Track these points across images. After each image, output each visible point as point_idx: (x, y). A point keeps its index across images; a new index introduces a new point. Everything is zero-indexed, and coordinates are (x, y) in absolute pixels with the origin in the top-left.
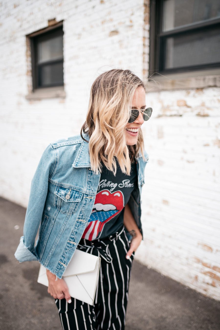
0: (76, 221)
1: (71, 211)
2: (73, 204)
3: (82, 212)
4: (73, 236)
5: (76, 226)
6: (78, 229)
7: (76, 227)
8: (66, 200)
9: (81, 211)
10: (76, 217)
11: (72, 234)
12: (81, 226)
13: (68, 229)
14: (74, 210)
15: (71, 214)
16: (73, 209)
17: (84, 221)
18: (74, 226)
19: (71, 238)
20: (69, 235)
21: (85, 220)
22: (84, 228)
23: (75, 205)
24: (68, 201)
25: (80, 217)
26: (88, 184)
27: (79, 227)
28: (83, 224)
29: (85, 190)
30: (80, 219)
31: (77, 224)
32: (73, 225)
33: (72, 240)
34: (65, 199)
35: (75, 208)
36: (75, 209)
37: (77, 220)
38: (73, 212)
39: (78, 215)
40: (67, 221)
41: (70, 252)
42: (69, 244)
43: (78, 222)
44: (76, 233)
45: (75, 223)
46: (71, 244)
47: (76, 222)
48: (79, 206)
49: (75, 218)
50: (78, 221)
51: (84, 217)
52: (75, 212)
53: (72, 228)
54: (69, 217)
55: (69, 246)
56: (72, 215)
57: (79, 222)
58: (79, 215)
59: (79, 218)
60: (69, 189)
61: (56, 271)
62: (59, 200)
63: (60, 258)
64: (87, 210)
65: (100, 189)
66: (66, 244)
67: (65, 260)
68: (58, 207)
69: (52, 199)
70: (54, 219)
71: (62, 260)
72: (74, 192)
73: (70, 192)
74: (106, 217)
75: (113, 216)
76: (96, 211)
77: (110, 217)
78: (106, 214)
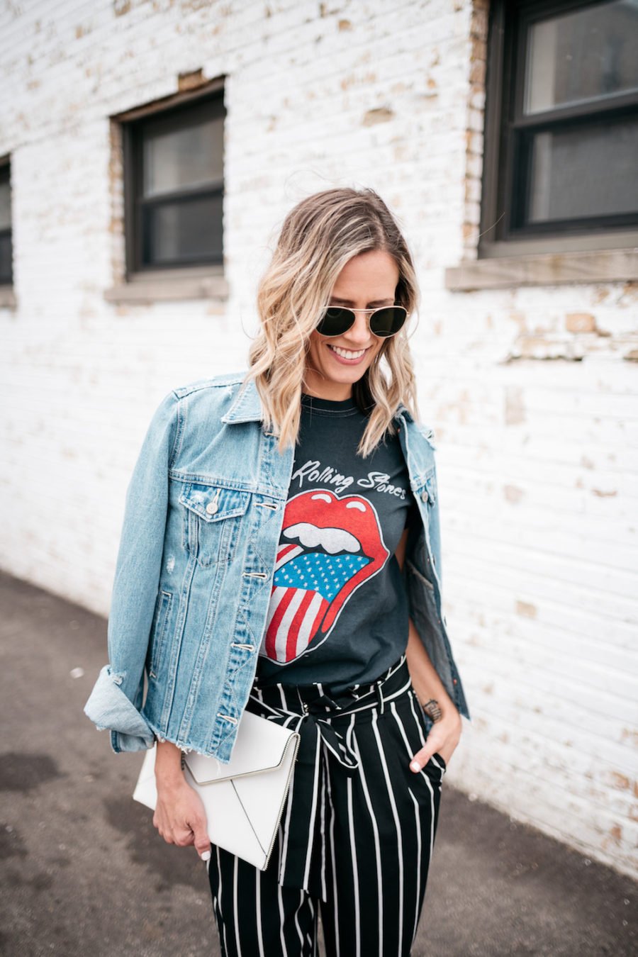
0: (242, 580)
1: (224, 550)
2: (228, 528)
3: (252, 550)
4: (241, 627)
5: (245, 594)
6: (252, 603)
7: (247, 598)
9: (250, 547)
10: (240, 567)
11: (240, 619)
12: (259, 591)
13: (226, 607)
14: (232, 546)
16: (229, 543)
17: (264, 576)
18: (240, 593)
19: (239, 633)
20: (231, 626)
21: (267, 573)
23: (232, 529)
25: (251, 564)
26: (263, 469)
27: (254, 595)
28: (262, 584)
29: (255, 483)
30: (252, 571)
31: (247, 588)
32: (236, 595)
33: (240, 638)
34: (205, 515)
35: (233, 539)
36: (234, 543)
37: (244, 573)
38: (229, 555)
39: (245, 559)
40: (218, 585)
41: (242, 677)
42: (236, 652)
43: (248, 582)
44: (249, 613)
46: (241, 653)
47: (242, 583)
48: (242, 532)
49: (238, 572)
50: (247, 578)
51: (260, 565)
52: (234, 553)
53: (237, 602)
54: (224, 574)
55: (237, 657)
56: (229, 564)
57: (251, 579)
58: (248, 560)
59: (249, 569)
60: (215, 488)
61: (215, 746)
62: (192, 523)
63: (218, 704)
64: (264, 542)
65: (304, 485)
66: (228, 655)
67: (232, 704)
68: (192, 548)
69: (177, 526)
70: (185, 592)
71: (223, 707)
72: (229, 494)
73: (216, 498)
74: (336, 580)
75: (356, 578)
76: (302, 550)
77: (347, 579)
78: (335, 567)
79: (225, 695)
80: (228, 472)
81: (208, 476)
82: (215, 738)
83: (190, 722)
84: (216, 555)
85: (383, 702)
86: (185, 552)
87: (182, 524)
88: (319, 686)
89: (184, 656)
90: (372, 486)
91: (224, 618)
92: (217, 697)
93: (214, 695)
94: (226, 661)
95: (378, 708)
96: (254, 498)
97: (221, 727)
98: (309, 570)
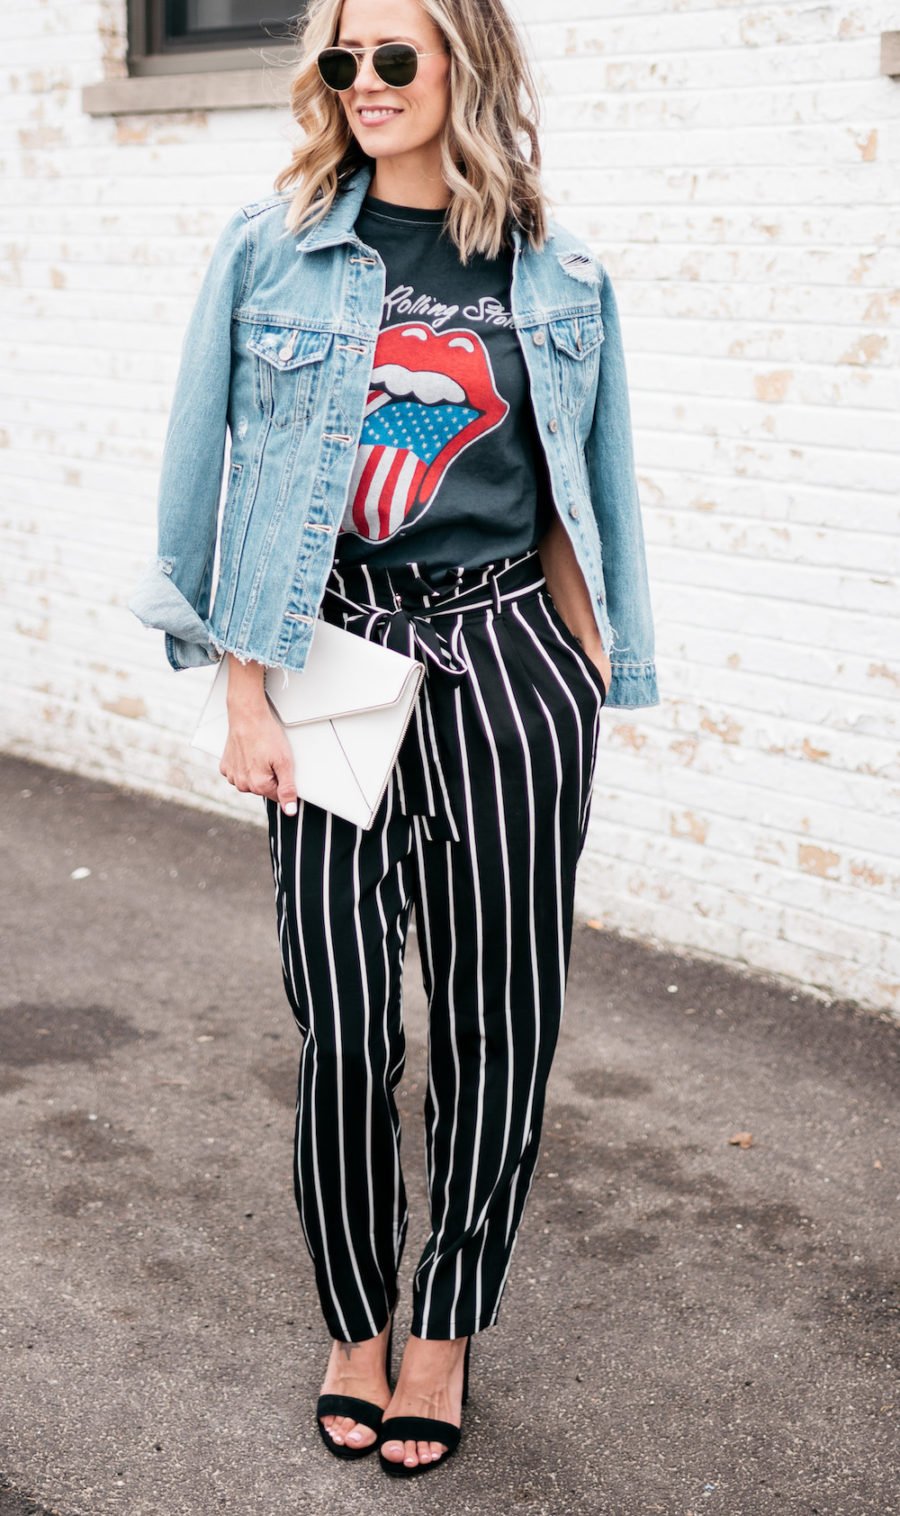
0: (321, 443)
1: (301, 406)
2: (305, 378)
3: (334, 404)
4: (318, 503)
6: (332, 472)
7: (326, 466)
8: (280, 363)
9: (332, 401)
10: (320, 426)
11: (316, 493)
12: (342, 458)
13: (301, 478)
15: (305, 422)
16: (307, 397)
17: (347, 439)
18: (318, 460)
19: (315, 510)
20: (306, 502)
21: (351, 435)
22: (350, 463)
23: (311, 378)
24: (286, 365)
25: (333, 423)
26: (347, 304)
27: (334, 463)
28: (345, 449)
29: (337, 321)
30: (334, 431)
31: (327, 453)
32: (314, 462)
33: (317, 518)
34: (277, 362)
36: (313, 397)
37: (324, 435)
38: (308, 412)
39: (325, 416)
40: (294, 450)
41: (316, 567)
42: (310, 534)
43: (328, 445)
44: (329, 485)
45: (319, 451)
46: (315, 535)
47: (321, 447)
48: (323, 383)
49: (318, 434)
50: (328, 440)
51: (344, 424)
52: (313, 409)
53: (314, 472)
54: (301, 436)
55: (311, 541)
56: (308, 424)
57: (331, 442)
58: (329, 418)
59: (330, 429)
60: (291, 329)
61: (282, 652)
62: (264, 376)
63: (285, 601)
64: (349, 394)
65: (393, 317)
66: (299, 538)
67: (304, 599)
68: (266, 406)
69: (248, 380)
70: (256, 462)
71: (293, 604)
72: (307, 336)
73: (292, 341)
74: (436, 437)
75: (463, 436)
76: (389, 398)
77: (450, 437)
78: (433, 421)
79: (295, 588)
80: (306, 309)
81: (283, 315)
82: (282, 643)
83: (250, 624)
84: (292, 413)
85: (500, 599)
86: (258, 412)
87: (253, 376)
88: (414, 566)
89: (250, 543)
90: (481, 318)
91: (299, 492)
92: (285, 592)
93: (280, 590)
94: (297, 547)
95: (493, 607)
96: (337, 339)
97: (290, 629)
98: (400, 423)
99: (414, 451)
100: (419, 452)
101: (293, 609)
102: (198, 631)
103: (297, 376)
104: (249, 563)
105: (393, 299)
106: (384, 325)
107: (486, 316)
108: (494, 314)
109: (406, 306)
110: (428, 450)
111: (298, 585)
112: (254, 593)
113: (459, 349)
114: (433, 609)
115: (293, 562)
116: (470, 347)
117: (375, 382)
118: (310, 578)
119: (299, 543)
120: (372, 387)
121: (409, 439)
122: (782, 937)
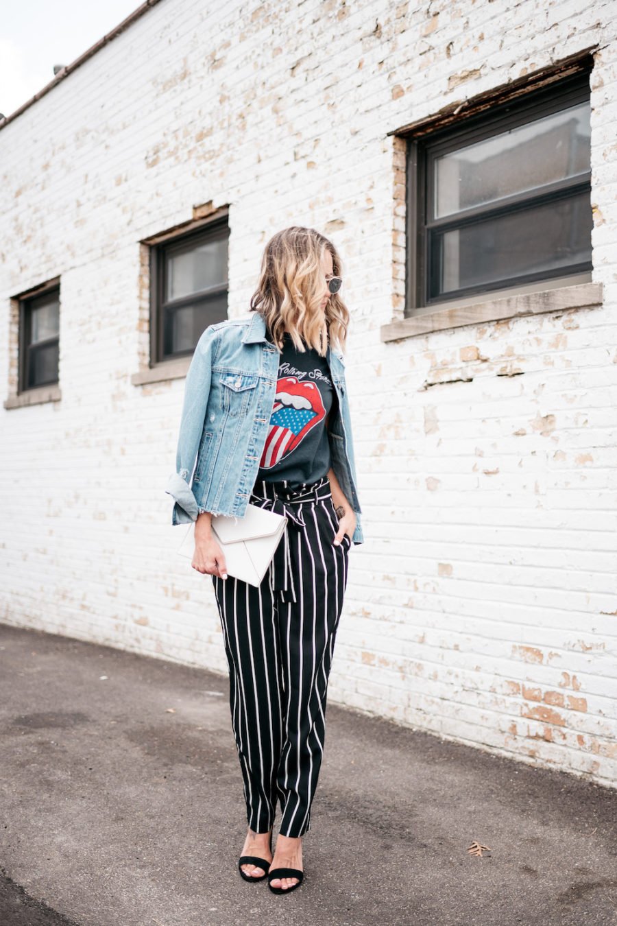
0: (253, 422)
1: (244, 407)
2: (247, 395)
4: (252, 448)
5: (255, 429)
6: (258, 434)
7: (255, 432)
8: (235, 388)
9: (259, 405)
10: (253, 415)
11: (251, 443)
12: (262, 429)
13: (243, 437)
15: (245, 414)
16: (247, 403)
17: (265, 422)
18: (252, 429)
19: (250, 450)
20: (246, 447)
21: (266, 420)
22: (266, 431)
23: (249, 395)
24: (238, 389)
25: (259, 414)
26: (264, 366)
27: (259, 431)
28: (263, 425)
29: (261, 372)
30: (259, 417)
31: (256, 426)
33: (251, 453)
35: (250, 400)
36: (250, 403)
37: (255, 419)
38: (247, 409)
39: (255, 410)
40: (240, 425)
41: (251, 474)
42: (248, 460)
43: (256, 423)
44: (256, 440)
45: (252, 426)
46: (250, 461)
47: (253, 424)
48: (256, 397)
49: (251, 418)
50: (256, 421)
51: (263, 414)
52: (250, 408)
53: (250, 434)
54: (243, 420)
55: (248, 463)
56: (247, 414)
57: (258, 422)
58: (257, 412)
59: (257, 416)
60: (239, 375)
61: (235, 510)
62: (226, 394)
63: (237, 488)
64: (266, 402)
65: (282, 375)
66: (243, 462)
67: (245, 488)
68: (226, 408)
69: (217, 397)
70: (221, 431)
71: (240, 490)
72: (247, 378)
73: (240, 380)
74: (300, 424)
75: (310, 424)
76: (282, 406)
77: (305, 424)
78: (299, 417)
79: (241, 483)
80: (245, 368)
81: (235, 369)
82: (235, 506)
83: (219, 499)
84: (239, 410)
85: (318, 499)
86: (222, 410)
87: (220, 395)
88: (285, 482)
89: (218, 465)
90: (314, 377)
91: (242, 443)
92: (236, 485)
93: (234, 485)
94: (242, 466)
95: (315, 502)
96: (261, 379)
97: (238, 500)
98: (286, 417)
99: (291, 430)
100: (293, 430)
101: (240, 492)
102: (193, 505)
103: (243, 394)
104: (218, 474)
105: (283, 367)
106: (279, 377)
107: (316, 377)
108: (319, 376)
109: (287, 371)
110: (296, 429)
111: (243, 482)
112: (221, 486)
113: (308, 388)
114: (291, 500)
115: (240, 473)
116: (312, 387)
117: (277, 399)
118: (248, 479)
119: (242, 464)
120: (276, 401)
121: (289, 424)
122: (357, 692)
